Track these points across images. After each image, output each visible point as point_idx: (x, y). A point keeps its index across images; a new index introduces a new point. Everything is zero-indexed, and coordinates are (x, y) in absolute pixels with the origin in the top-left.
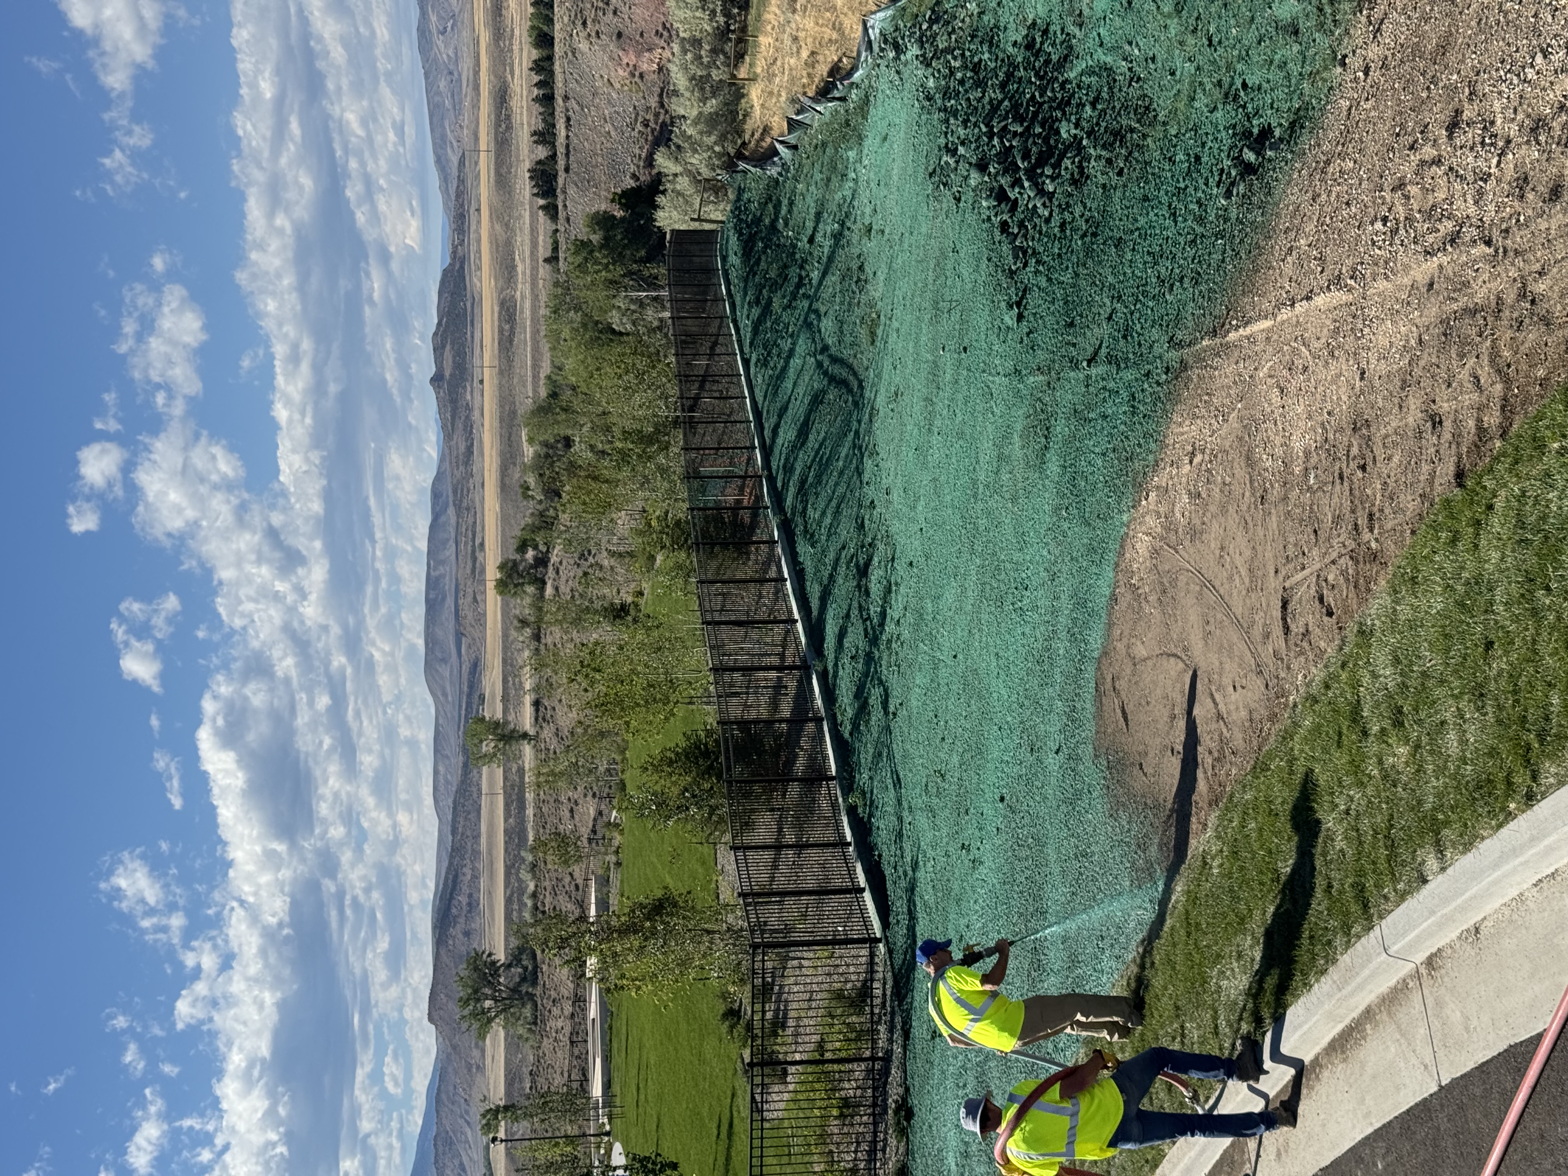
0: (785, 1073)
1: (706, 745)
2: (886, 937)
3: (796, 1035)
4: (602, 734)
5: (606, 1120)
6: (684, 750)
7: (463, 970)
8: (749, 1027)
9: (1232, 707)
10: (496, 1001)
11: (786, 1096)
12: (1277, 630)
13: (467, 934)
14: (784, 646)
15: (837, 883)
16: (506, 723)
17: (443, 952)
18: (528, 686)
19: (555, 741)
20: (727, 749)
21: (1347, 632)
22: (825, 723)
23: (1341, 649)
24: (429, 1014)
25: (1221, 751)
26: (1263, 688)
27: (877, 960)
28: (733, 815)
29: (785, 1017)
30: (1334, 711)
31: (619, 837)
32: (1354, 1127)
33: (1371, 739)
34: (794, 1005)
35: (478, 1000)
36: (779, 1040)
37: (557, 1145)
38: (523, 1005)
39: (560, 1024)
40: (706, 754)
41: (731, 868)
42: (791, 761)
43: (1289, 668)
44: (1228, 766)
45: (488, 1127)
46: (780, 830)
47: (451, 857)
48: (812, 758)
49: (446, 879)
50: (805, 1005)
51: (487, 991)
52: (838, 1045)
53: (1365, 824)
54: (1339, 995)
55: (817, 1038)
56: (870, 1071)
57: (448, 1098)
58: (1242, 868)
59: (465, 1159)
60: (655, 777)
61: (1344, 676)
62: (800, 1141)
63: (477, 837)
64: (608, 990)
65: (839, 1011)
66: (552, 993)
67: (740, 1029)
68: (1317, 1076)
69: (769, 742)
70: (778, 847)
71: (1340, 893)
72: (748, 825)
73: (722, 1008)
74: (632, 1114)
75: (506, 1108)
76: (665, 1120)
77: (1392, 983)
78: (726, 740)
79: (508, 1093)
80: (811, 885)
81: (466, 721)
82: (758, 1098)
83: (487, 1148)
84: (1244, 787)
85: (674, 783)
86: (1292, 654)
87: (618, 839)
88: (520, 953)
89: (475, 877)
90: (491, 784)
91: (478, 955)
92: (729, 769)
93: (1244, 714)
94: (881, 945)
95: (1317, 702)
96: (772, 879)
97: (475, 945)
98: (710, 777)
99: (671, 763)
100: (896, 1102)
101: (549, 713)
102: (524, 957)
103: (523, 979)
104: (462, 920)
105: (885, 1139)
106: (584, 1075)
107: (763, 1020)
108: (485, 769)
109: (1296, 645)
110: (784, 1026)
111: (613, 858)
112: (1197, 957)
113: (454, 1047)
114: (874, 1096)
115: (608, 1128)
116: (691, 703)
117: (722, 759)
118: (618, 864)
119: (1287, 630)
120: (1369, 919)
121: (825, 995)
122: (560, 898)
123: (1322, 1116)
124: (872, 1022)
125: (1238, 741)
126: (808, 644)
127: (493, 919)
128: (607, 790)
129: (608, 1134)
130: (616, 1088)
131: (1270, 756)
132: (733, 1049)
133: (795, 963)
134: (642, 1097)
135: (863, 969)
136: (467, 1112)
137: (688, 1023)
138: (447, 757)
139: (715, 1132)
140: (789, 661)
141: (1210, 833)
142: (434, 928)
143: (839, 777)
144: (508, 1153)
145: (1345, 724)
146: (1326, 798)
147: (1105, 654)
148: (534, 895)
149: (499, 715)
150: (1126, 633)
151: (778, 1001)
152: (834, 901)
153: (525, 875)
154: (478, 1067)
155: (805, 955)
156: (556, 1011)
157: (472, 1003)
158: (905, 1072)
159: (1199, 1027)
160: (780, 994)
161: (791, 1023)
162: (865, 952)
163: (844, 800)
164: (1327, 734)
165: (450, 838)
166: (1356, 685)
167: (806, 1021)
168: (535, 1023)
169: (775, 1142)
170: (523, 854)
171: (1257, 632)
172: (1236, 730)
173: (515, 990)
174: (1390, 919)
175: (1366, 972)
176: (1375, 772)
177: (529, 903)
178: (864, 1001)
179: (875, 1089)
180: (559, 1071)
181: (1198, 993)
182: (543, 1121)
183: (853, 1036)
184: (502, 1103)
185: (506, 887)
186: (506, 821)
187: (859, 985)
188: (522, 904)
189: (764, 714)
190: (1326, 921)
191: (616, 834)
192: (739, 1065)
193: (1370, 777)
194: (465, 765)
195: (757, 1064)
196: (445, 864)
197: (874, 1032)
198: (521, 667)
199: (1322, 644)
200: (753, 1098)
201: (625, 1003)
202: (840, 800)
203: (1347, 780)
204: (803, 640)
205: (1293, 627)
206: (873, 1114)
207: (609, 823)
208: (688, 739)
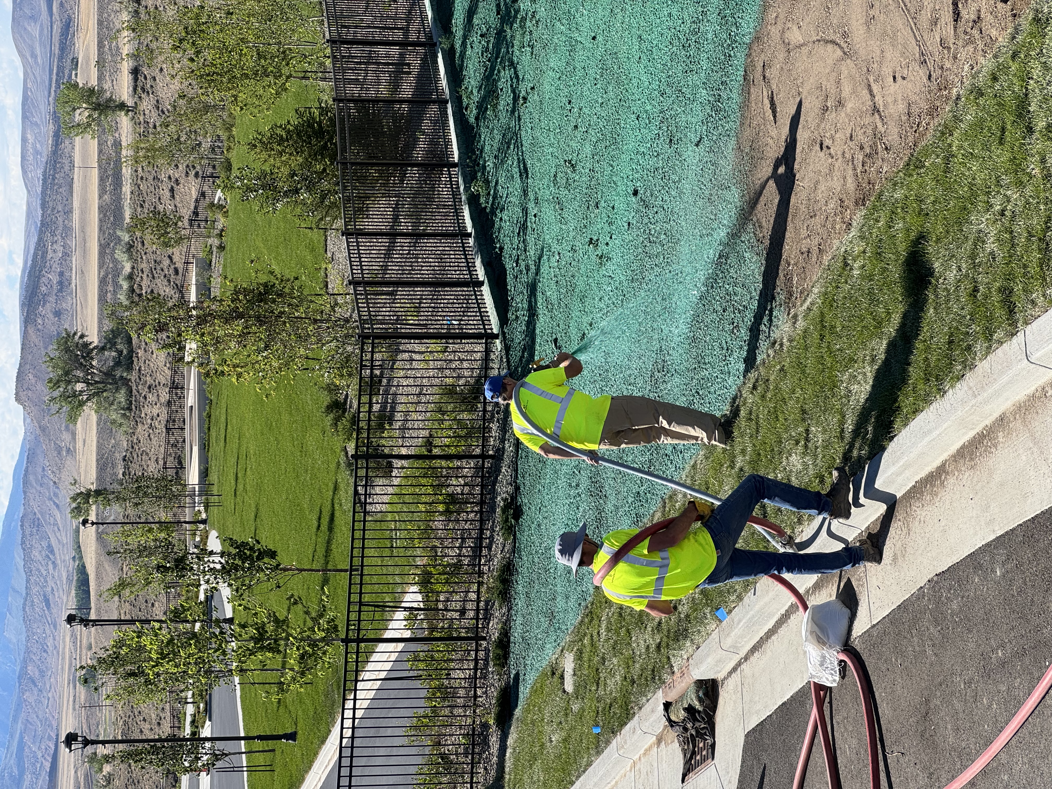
0: (390, 467)
1: (320, 123)
2: (504, 333)
3: (403, 429)
4: (207, 108)
5: (202, 509)
6: (296, 127)
7: (53, 350)
8: (355, 420)
9: (890, 99)
10: (88, 384)
11: (390, 490)
12: (947, 16)
13: (58, 314)
14: (409, 19)
15: (454, 276)
16: (102, 91)
17: (31, 330)
18: (126, 50)
19: (154, 114)
20: (342, 130)
21: (1022, 20)
22: (449, 106)
23: (1014, 38)
24: (17, 394)
25: (874, 147)
26: (925, 80)
27: (492, 356)
28: (347, 200)
29: (393, 410)
30: (999, 104)
31: (222, 220)
32: (975, 534)
33: (1037, 135)
34: (403, 399)
35: (69, 382)
36: (385, 434)
37: (150, 530)
38: (117, 389)
39: (155, 411)
40: (320, 133)
41: (342, 255)
42: (412, 144)
43: (955, 58)
44: (880, 162)
45: (77, 510)
46: (396, 219)
47: (41, 233)
48: (433, 143)
49: (35, 255)
50: (415, 399)
51: (80, 374)
52: (447, 441)
53: (1020, 227)
54: (973, 402)
55: (426, 433)
56: (479, 469)
57: (37, 480)
58: (885, 270)
59: (54, 542)
60: (264, 155)
61: (1014, 67)
62: (404, 534)
63: (69, 212)
64: (207, 375)
65: (450, 407)
66: (148, 378)
67: (345, 422)
68: (942, 483)
69: (387, 124)
70: (393, 235)
71: (986, 297)
72: (361, 211)
73: (326, 399)
74: (229, 502)
75: (98, 493)
76: (263, 510)
77: (1030, 390)
78: (342, 120)
79: (100, 478)
80: (426, 274)
81: (58, 86)
82: (361, 490)
83: (77, 531)
84: (895, 185)
85: (285, 163)
86: (960, 43)
87: (221, 222)
88: (115, 337)
89: (66, 255)
90: (85, 156)
91: (69, 336)
92: (344, 150)
93: (902, 107)
94: (498, 341)
95: (982, 95)
96: (385, 268)
97: (66, 326)
98: (323, 158)
99: (281, 141)
100: (505, 500)
101: (149, 83)
102: (119, 340)
103: (118, 363)
104: (52, 299)
105: (492, 537)
106: (180, 463)
107: (370, 412)
108: (78, 139)
109: (966, 33)
110: (391, 420)
111: (216, 242)
112: (828, 361)
113: (43, 429)
114: (482, 494)
115: (204, 516)
116: (304, 78)
117: (336, 139)
118: (221, 248)
119: (957, 16)
120: (1014, 324)
121: (435, 390)
122: (158, 281)
123: (943, 523)
124: (484, 420)
125: (893, 137)
126: (434, 18)
127: (86, 300)
128: (210, 170)
129: (204, 522)
130: (213, 477)
131: (926, 152)
132: (337, 442)
133: (406, 356)
134: (240, 487)
135: (477, 365)
136: (56, 495)
137: (291, 414)
138: (36, 124)
139: (315, 523)
140: (413, 37)
141: (854, 232)
142: (23, 305)
143: (461, 164)
144: (99, 537)
145: (1009, 119)
146: (981, 198)
147: (757, 39)
148: (130, 277)
149: (94, 82)
150: (781, 16)
151: (386, 393)
152: (450, 294)
153: (121, 256)
154: (68, 450)
155: (417, 348)
156: (152, 398)
157: (63, 385)
158: (516, 471)
159: (824, 431)
160: (389, 385)
161: (398, 416)
162: (480, 348)
163: (467, 189)
164: (990, 129)
165: (40, 212)
166: (1026, 77)
167: (414, 416)
168: (129, 409)
169: (378, 534)
170: (119, 233)
171: (925, 17)
172: (891, 124)
173: (108, 374)
174: (1035, 325)
175: (1005, 379)
176: (1037, 171)
177: (125, 285)
178: (476, 398)
179: (483, 486)
180: (153, 458)
181: (826, 397)
182: (136, 504)
183: (463, 433)
184: (93, 488)
185: (100, 267)
186: (100, 197)
187: (472, 381)
188: (117, 286)
189: (384, 91)
190: (968, 326)
191: (220, 216)
192: (342, 459)
193: (1031, 177)
194: (57, 135)
195: (361, 457)
196: (35, 239)
197: (485, 430)
198: (118, 31)
199: (994, 33)
200: (356, 492)
201: (225, 392)
202: (462, 188)
203: (1006, 179)
204: (430, 14)
205: (964, 13)
206: (481, 512)
207: (212, 205)
208: (301, 116)
